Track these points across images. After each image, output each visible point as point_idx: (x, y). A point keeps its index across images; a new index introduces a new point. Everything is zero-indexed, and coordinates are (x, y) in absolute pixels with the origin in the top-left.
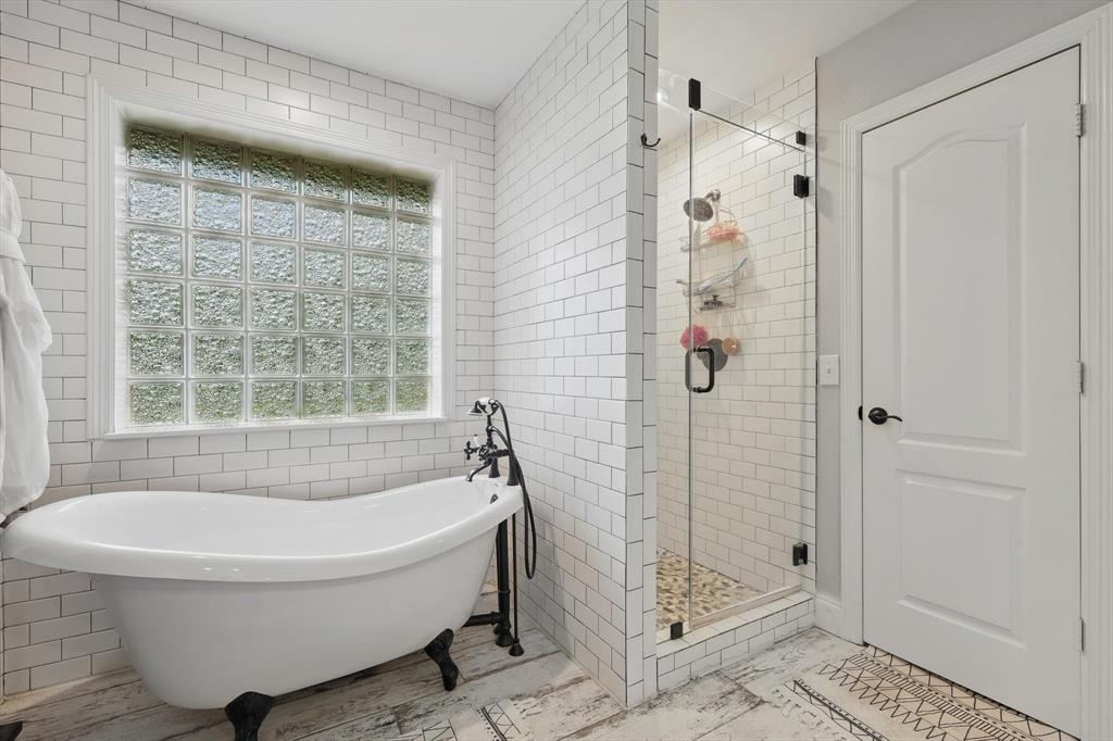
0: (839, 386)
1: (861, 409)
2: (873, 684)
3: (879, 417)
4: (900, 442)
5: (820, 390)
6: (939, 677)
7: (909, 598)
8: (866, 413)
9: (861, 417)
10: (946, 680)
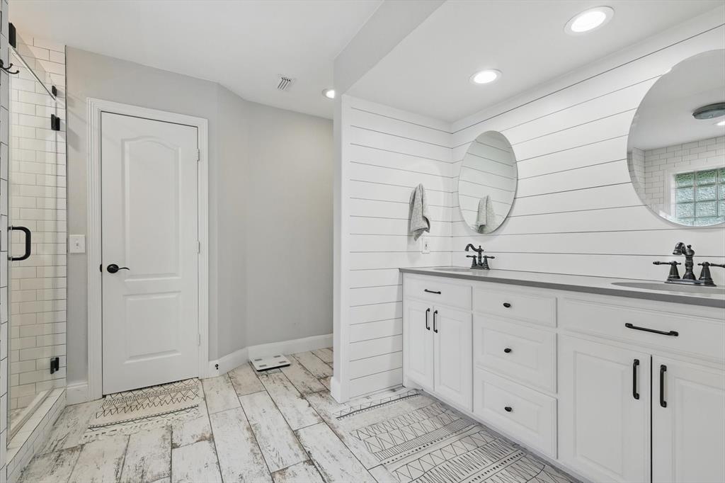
0: (86, 253)
1: (101, 266)
2: (125, 405)
3: (113, 269)
4: (126, 281)
5: (70, 256)
6: (145, 388)
7: (131, 358)
8: (105, 268)
9: (101, 270)
10: (149, 387)
